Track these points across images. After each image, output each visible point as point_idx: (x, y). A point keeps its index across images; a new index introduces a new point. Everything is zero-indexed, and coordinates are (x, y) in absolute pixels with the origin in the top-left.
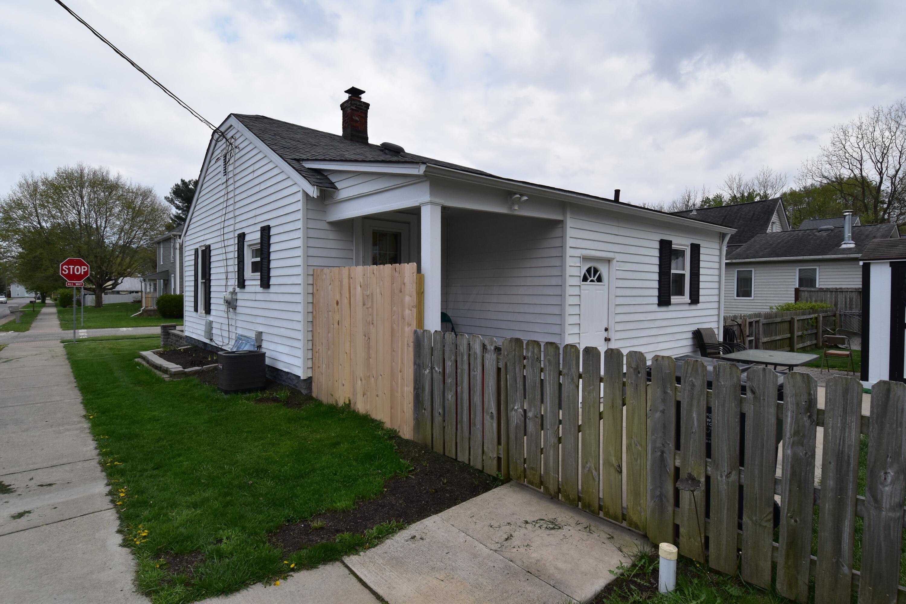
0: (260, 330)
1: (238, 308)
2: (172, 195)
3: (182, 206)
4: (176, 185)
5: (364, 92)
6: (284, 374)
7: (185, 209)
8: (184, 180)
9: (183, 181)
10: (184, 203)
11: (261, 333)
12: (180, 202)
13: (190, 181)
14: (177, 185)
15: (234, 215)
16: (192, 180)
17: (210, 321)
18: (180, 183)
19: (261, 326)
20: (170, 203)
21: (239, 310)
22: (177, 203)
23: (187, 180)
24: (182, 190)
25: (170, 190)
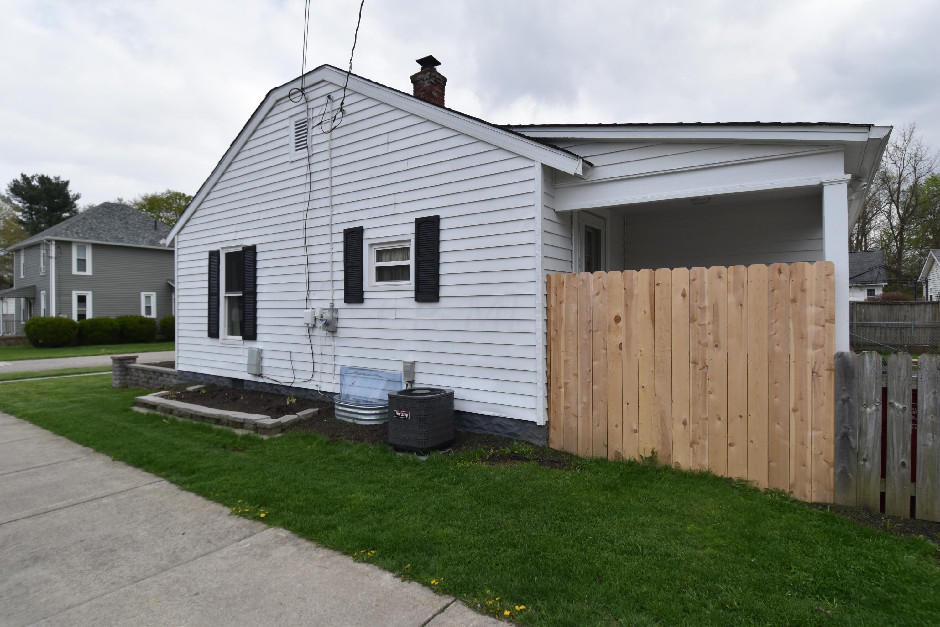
0: (411, 358)
1: (339, 330)
2: (9, 192)
3: (23, 207)
4: (14, 181)
5: (439, 63)
6: (479, 419)
7: (26, 210)
8: (25, 175)
9: (23, 176)
10: (25, 203)
11: (414, 363)
12: (20, 202)
13: (33, 177)
14: (16, 181)
15: (331, 203)
16: (37, 175)
17: (259, 349)
18: (19, 178)
19: (410, 354)
20: (6, 202)
21: (341, 332)
22: (16, 203)
23: (29, 175)
24: (22, 187)
25: (6, 187)
